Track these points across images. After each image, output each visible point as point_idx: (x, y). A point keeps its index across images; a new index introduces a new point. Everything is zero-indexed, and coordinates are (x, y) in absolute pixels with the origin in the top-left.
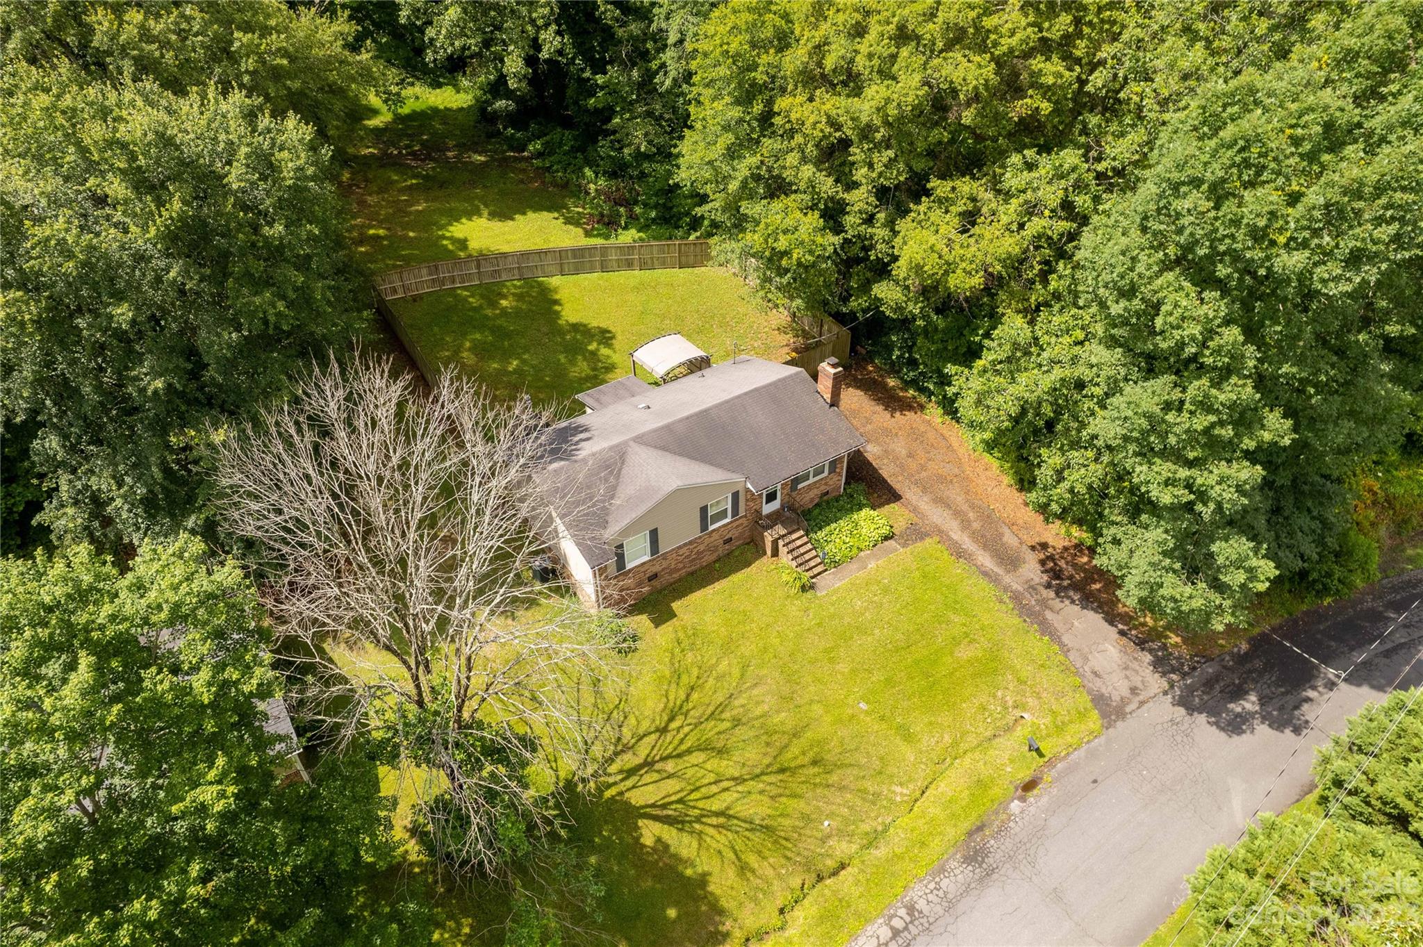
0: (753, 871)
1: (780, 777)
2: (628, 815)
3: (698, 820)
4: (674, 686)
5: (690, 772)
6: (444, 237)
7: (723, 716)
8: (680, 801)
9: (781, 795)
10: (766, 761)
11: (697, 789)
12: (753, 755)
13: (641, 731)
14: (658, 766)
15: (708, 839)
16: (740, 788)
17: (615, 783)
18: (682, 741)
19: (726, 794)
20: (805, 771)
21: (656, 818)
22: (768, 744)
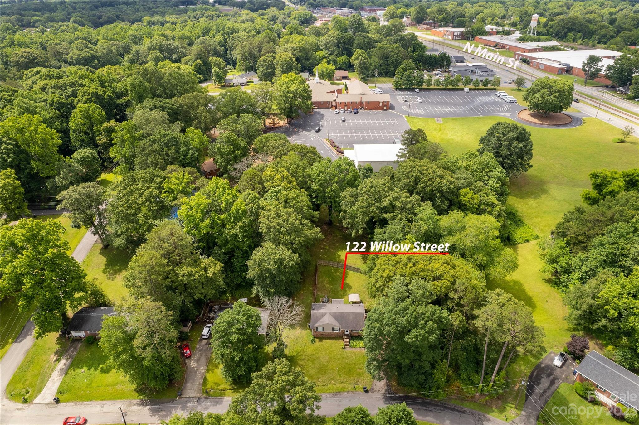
4: (314, 351)
7: (317, 359)
12: (317, 366)
17: (298, 359)
20: (322, 372)
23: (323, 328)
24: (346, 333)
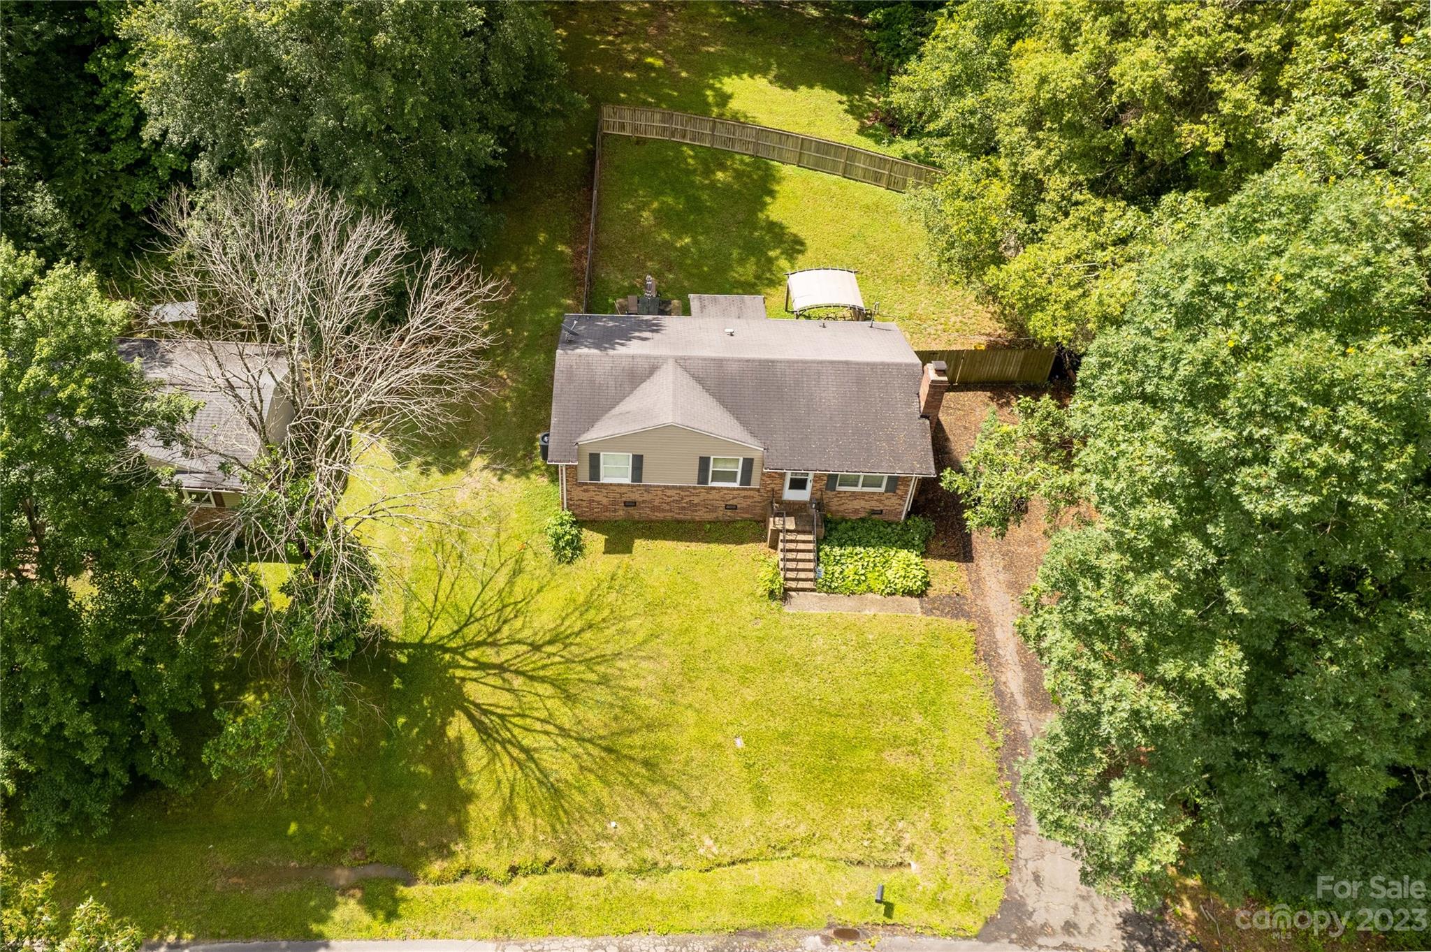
0: (515, 819)
1: (603, 754)
2: (455, 700)
3: (503, 743)
4: (577, 614)
5: (529, 698)
6: (711, 87)
7: (597, 668)
8: (502, 717)
9: (591, 771)
10: (602, 732)
11: (523, 716)
12: (595, 720)
13: (519, 636)
14: (507, 675)
15: (499, 764)
16: (560, 740)
17: (464, 667)
18: (544, 667)
19: (544, 737)
20: (632, 766)
21: (471, 717)
22: (616, 718)
23: (638, 462)
24: (790, 495)
